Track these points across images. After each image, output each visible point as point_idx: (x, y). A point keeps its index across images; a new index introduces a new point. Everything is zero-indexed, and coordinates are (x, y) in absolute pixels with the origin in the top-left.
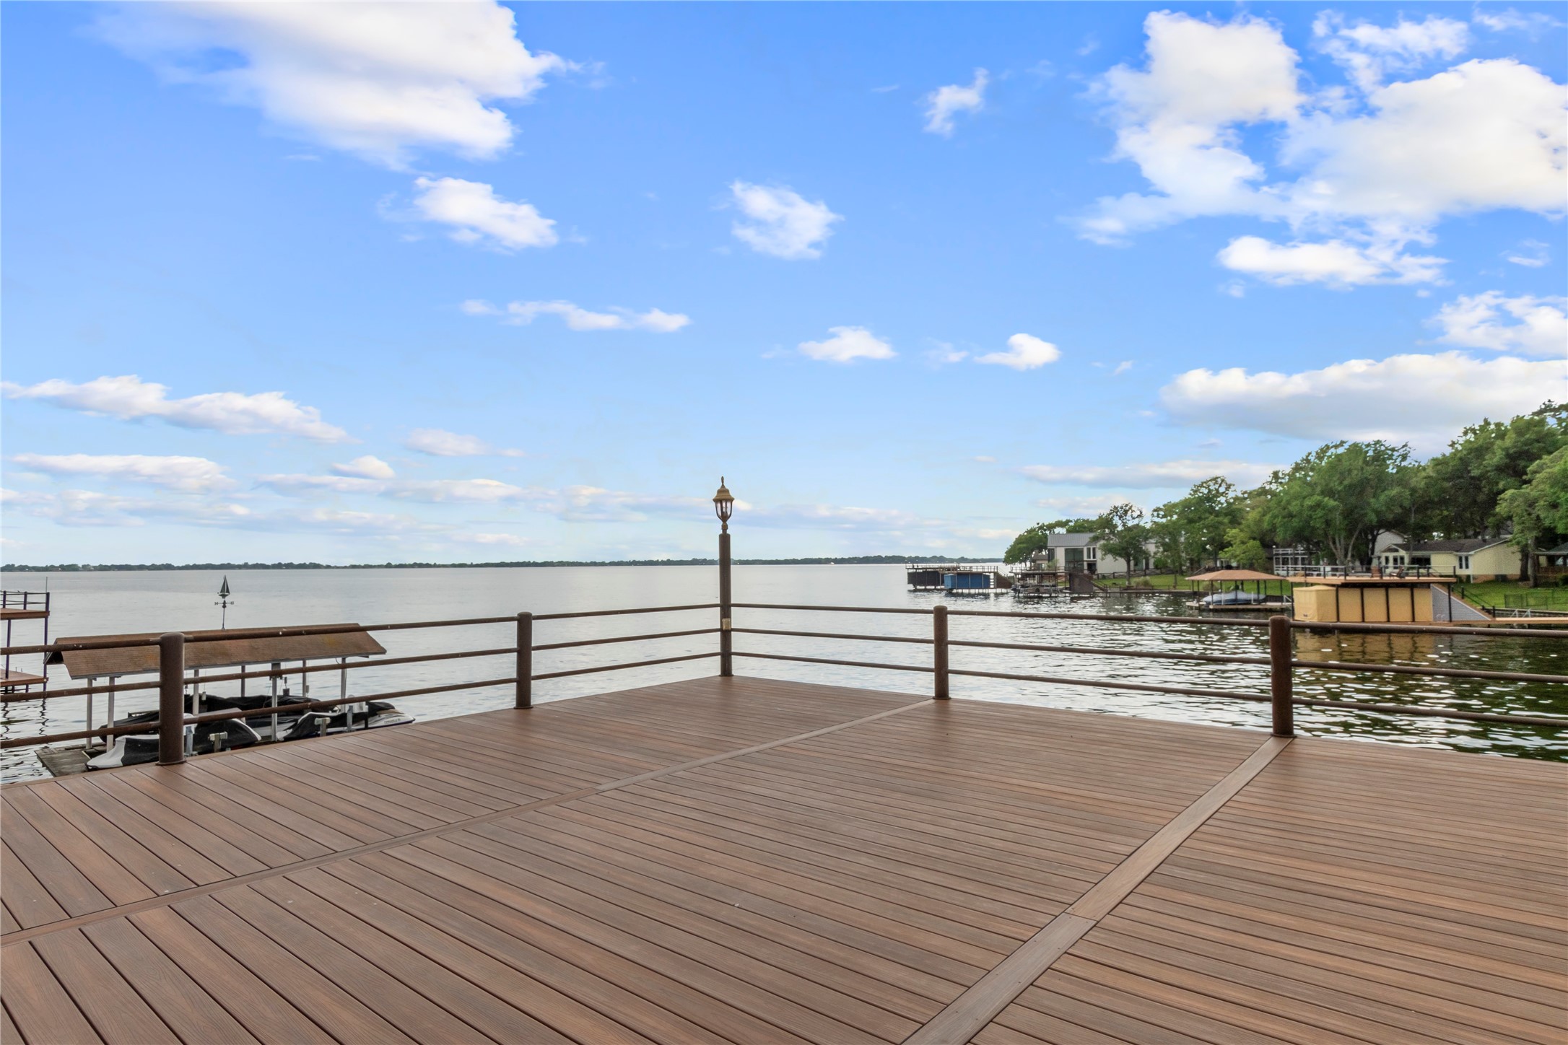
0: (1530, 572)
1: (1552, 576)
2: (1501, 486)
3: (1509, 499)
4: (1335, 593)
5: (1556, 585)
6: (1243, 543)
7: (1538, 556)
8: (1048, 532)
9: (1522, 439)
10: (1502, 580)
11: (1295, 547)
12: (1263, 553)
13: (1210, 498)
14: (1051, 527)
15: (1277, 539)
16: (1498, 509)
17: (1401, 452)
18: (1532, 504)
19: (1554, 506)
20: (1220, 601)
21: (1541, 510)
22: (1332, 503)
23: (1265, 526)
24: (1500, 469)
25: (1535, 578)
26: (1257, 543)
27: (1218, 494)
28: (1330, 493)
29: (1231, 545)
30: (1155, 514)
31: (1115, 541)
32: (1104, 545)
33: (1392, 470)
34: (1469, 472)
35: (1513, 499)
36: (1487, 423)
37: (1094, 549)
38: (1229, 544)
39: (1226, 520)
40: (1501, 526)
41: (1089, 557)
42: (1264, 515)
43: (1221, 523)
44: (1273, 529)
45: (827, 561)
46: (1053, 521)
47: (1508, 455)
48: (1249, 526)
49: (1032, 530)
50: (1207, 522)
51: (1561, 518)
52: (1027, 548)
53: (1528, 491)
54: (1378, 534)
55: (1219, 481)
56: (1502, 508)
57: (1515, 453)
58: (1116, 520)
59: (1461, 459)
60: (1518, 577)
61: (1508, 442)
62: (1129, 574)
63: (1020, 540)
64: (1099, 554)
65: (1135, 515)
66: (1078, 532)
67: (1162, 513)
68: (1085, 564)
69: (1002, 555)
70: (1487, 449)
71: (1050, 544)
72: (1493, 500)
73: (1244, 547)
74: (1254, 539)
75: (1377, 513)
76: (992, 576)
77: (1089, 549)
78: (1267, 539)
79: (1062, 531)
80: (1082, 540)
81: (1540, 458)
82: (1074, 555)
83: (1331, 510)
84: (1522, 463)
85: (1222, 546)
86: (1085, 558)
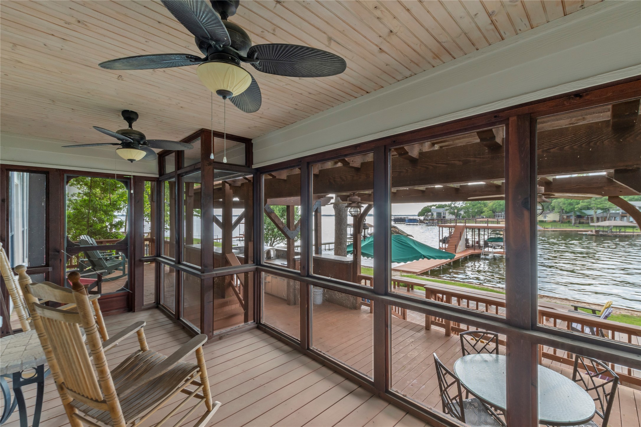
6: (488, 212)
7: (563, 216)
8: (430, 208)
10: (555, 221)
11: (502, 213)
12: (493, 214)
15: (497, 211)
21: (561, 205)
23: (494, 207)
25: (562, 221)
26: (492, 212)
30: (463, 203)
31: (452, 211)
32: (449, 212)
35: (555, 202)
37: (445, 213)
38: (484, 212)
40: (553, 209)
41: (443, 215)
42: (494, 205)
43: (482, 206)
44: (496, 208)
48: (489, 207)
49: (426, 207)
50: (478, 206)
52: (424, 212)
60: (559, 221)
63: (422, 210)
64: (447, 214)
65: (458, 204)
66: (439, 208)
67: (465, 203)
68: (442, 217)
69: (417, 214)
71: (431, 211)
73: (488, 213)
74: (490, 210)
76: (415, 220)
77: (443, 213)
78: (494, 210)
79: (434, 207)
80: (441, 210)
82: (439, 214)
85: (482, 212)
86: (442, 215)
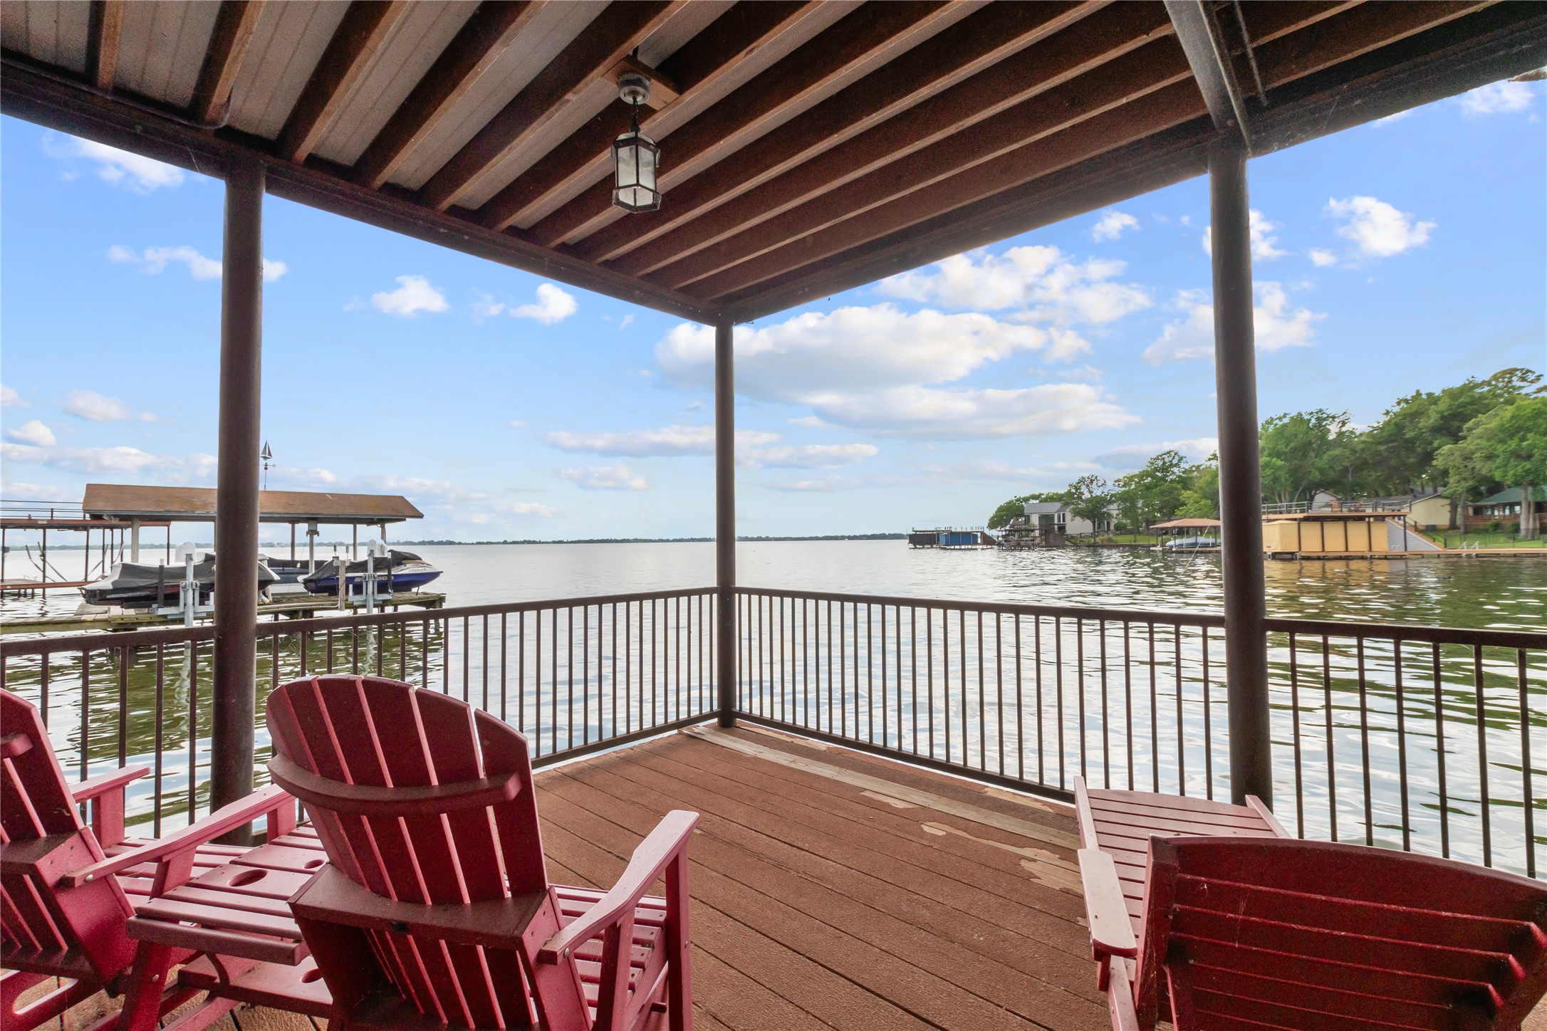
0: (1459, 521)
1: (1481, 524)
2: (1436, 444)
3: (1446, 453)
4: (1297, 526)
5: (1486, 531)
6: (1197, 502)
7: (1467, 507)
8: (1024, 503)
9: (1456, 403)
10: (1432, 530)
13: (1165, 469)
14: (1026, 500)
16: (1434, 463)
17: (1342, 418)
18: (1467, 458)
19: (1490, 457)
20: (1182, 545)
21: (1477, 462)
22: (1280, 463)
24: (1436, 430)
25: (1466, 527)
27: (1172, 465)
28: (1278, 455)
29: (1186, 505)
30: (1117, 484)
31: (1082, 505)
32: (1074, 509)
33: (1332, 437)
34: (1404, 434)
35: (1449, 453)
36: (1419, 394)
37: (1064, 514)
38: (1184, 504)
39: (1179, 486)
41: (1059, 521)
43: (1176, 489)
45: (843, 538)
46: (1027, 494)
47: (1443, 418)
48: (1201, 488)
49: (1011, 502)
50: (1162, 488)
51: (1498, 468)
52: (1007, 516)
53: (1464, 445)
54: (1315, 494)
55: (1173, 454)
56: (1438, 462)
57: (1449, 415)
58: (1084, 489)
59: (1396, 424)
60: (1447, 527)
61: (1442, 406)
62: (1094, 535)
63: (1001, 509)
64: (1069, 516)
65: (1100, 484)
66: (1049, 502)
67: (1122, 483)
68: (1056, 527)
69: (987, 523)
70: (1422, 413)
71: (1026, 512)
72: (1429, 456)
73: (1198, 505)
74: (1206, 497)
75: (1321, 470)
76: (979, 534)
77: (1059, 514)
79: (1035, 502)
80: (1053, 508)
81: (1476, 417)
82: (1046, 519)
83: (1280, 468)
84: (1456, 424)
86: (1056, 522)
